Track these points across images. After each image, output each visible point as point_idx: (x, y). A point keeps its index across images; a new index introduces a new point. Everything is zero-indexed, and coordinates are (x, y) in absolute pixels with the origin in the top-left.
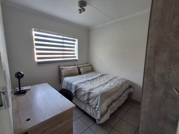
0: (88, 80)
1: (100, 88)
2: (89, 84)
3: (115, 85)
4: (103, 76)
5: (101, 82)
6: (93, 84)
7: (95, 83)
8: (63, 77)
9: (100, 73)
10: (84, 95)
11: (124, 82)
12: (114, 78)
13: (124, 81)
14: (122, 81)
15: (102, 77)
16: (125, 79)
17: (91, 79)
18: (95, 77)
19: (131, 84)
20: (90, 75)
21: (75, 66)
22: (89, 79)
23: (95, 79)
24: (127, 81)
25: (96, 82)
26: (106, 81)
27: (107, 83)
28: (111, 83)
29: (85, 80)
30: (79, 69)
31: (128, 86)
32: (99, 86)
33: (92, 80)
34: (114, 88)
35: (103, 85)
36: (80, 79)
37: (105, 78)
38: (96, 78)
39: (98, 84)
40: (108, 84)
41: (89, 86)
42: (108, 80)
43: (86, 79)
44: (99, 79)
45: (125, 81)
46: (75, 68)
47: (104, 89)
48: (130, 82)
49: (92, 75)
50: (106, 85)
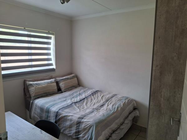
0: (75, 103)
1: (93, 114)
2: (77, 108)
3: (115, 108)
4: (95, 94)
5: (94, 105)
6: (83, 108)
7: (86, 107)
8: (32, 99)
9: (92, 89)
10: (71, 126)
11: (127, 103)
12: (112, 97)
13: (127, 101)
14: (124, 101)
15: (95, 96)
16: (127, 98)
17: (78, 99)
18: (83, 96)
19: (135, 105)
20: (76, 92)
21: (52, 80)
22: (76, 100)
23: (84, 99)
24: (131, 100)
25: (86, 104)
26: (102, 102)
27: (102, 106)
28: (108, 106)
29: (69, 102)
30: (57, 83)
31: (132, 109)
32: (92, 112)
33: (81, 101)
34: (113, 112)
35: (97, 109)
36: (62, 102)
37: (100, 98)
38: (86, 97)
39: (90, 108)
40: (105, 107)
41: (77, 112)
42: (104, 100)
43: (71, 99)
44: (91, 100)
45: (129, 100)
46: (52, 82)
47: (100, 115)
48: (135, 102)
49: (79, 93)
50: (102, 109)
